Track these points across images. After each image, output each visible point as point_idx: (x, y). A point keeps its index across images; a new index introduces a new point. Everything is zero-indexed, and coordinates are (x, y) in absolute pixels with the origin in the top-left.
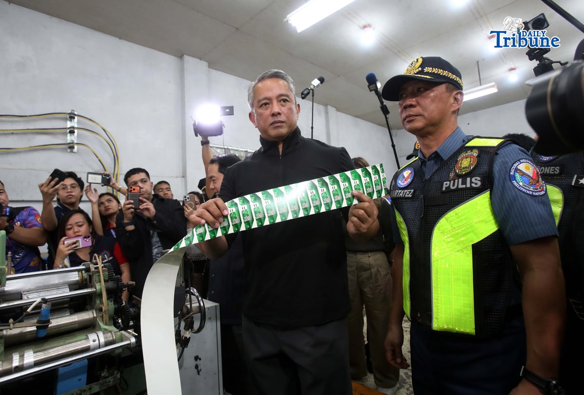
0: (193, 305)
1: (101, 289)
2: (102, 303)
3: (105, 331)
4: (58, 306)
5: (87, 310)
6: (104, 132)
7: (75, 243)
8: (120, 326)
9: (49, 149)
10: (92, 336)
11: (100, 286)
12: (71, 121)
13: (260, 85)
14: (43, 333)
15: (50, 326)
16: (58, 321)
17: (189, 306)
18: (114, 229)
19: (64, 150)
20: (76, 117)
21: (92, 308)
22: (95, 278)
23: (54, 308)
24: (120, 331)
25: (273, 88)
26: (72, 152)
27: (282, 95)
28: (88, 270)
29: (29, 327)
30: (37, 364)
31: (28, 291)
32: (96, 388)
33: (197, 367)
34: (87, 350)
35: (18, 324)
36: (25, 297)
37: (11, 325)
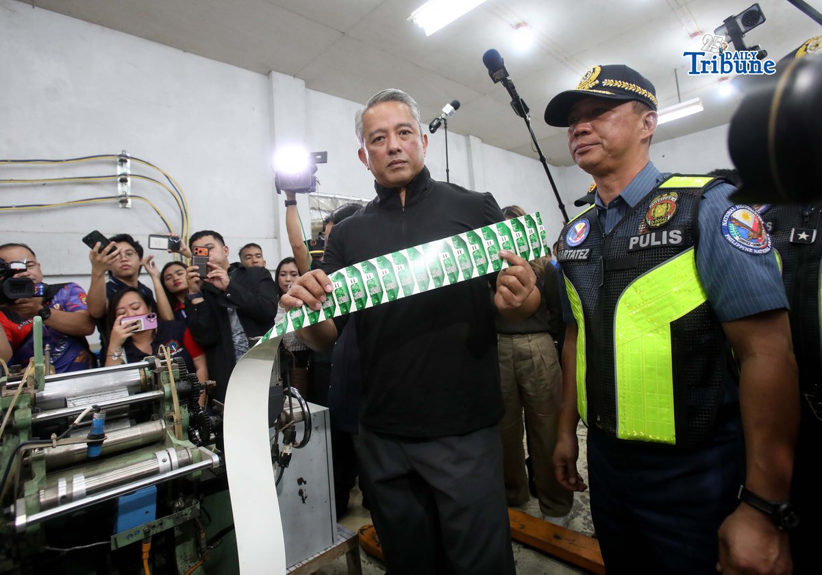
0: (294, 411)
2: (172, 409)
3: (178, 448)
4: (115, 416)
5: (153, 420)
6: (167, 179)
7: (134, 324)
8: (197, 440)
9: (95, 205)
10: (161, 455)
11: (170, 388)
12: (122, 165)
13: (371, 111)
14: (96, 452)
15: (105, 442)
16: (114, 436)
17: (289, 412)
19: (114, 205)
20: (129, 160)
21: (159, 417)
22: (163, 377)
23: (110, 417)
24: (198, 446)
25: (389, 115)
26: (125, 208)
27: (401, 125)
28: (152, 366)
29: (77, 444)
30: (90, 492)
31: (75, 396)
32: (168, 523)
33: (301, 493)
34: (155, 472)
35: (62, 441)
36: (70, 404)
37: (54, 442)
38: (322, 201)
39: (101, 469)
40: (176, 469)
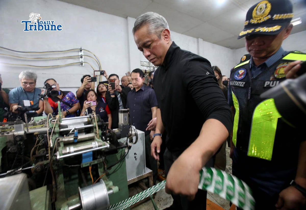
0: (133, 133)
1: (96, 125)
2: (96, 130)
3: (98, 142)
4: (81, 131)
5: (91, 133)
6: (94, 56)
7: (90, 103)
8: (104, 140)
9: (73, 65)
10: (93, 143)
11: (95, 124)
12: (81, 52)
14: (76, 141)
15: (78, 138)
16: (82, 136)
17: (131, 133)
18: (103, 98)
19: (79, 65)
20: (83, 50)
21: (93, 132)
22: (93, 120)
23: (79, 131)
24: (104, 142)
26: (82, 66)
28: (90, 117)
29: (71, 138)
30: (75, 152)
31: (70, 125)
32: (96, 162)
33: (135, 157)
34: (92, 148)
35: (67, 137)
36: (69, 127)
37: (65, 137)
38: (145, 63)
39: (77, 145)
40: (97, 147)
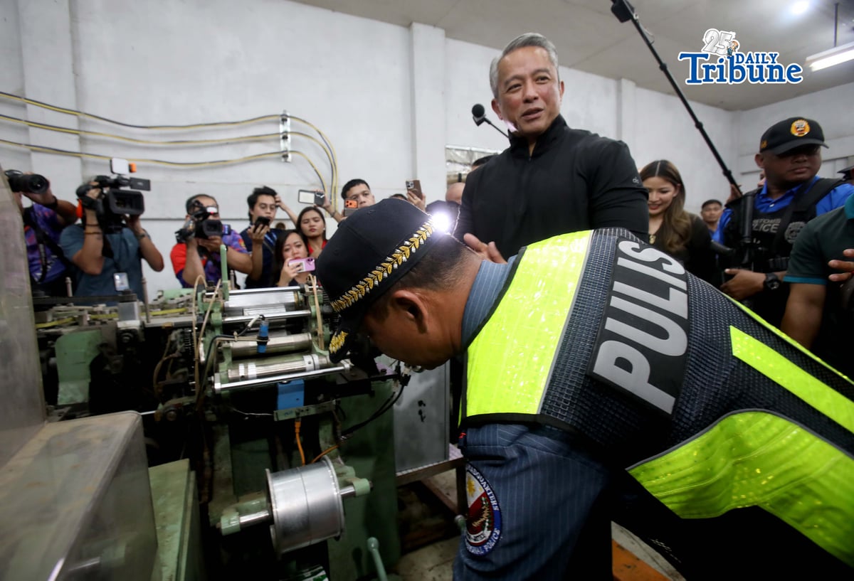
1: (315, 313)
2: (317, 326)
3: (320, 355)
4: (277, 326)
5: (303, 333)
6: (319, 135)
7: (299, 266)
10: (307, 358)
11: (316, 309)
12: (283, 124)
14: (263, 350)
15: (269, 343)
16: (276, 340)
19: (278, 159)
20: (289, 119)
21: (308, 331)
22: (310, 300)
23: (271, 328)
25: (525, 62)
26: (286, 161)
27: (539, 71)
28: (302, 291)
29: (250, 343)
30: (259, 377)
31: (249, 308)
32: (312, 410)
34: (303, 370)
35: (241, 338)
36: (245, 313)
37: (236, 337)
38: (458, 153)
39: (266, 362)
40: (318, 369)
